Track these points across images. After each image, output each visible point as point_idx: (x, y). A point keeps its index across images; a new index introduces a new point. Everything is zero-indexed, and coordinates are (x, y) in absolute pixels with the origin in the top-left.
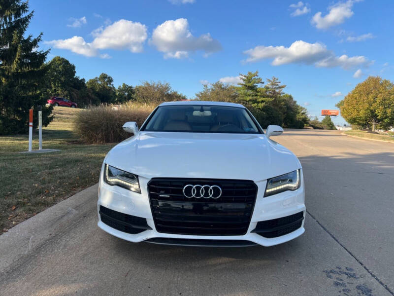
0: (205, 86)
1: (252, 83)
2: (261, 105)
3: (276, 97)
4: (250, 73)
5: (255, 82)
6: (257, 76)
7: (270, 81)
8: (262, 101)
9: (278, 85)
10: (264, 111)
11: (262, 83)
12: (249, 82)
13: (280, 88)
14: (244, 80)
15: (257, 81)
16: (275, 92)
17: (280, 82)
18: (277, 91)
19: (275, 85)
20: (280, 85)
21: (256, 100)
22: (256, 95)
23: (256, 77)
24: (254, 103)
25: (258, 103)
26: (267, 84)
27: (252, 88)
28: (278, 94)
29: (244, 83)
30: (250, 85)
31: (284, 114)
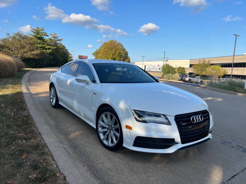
0: (7, 34)
1: (40, 35)
2: (49, 51)
3: (57, 46)
4: (38, 28)
5: (42, 35)
6: (44, 31)
7: (52, 35)
8: (49, 49)
9: (57, 38)
10: (51, 55)
11: (47, 36)
12: (38, 34)
13: (59, 40)
14: (34, 32)
15: (44, 34)
16: (56, 43)
17: (58, 37)
18: (58, 42)
19: (56, 38)
20: (59, 38)
21: (45, 47)
22: (44, 44)
23: (42, 31)
24: (44, 49)
25: (46, 49)
26: (50, 37)
27: (40, 38)
28: (58, 44)
29: (34, 35)
30: (39, 36)
31: (63, 57)
